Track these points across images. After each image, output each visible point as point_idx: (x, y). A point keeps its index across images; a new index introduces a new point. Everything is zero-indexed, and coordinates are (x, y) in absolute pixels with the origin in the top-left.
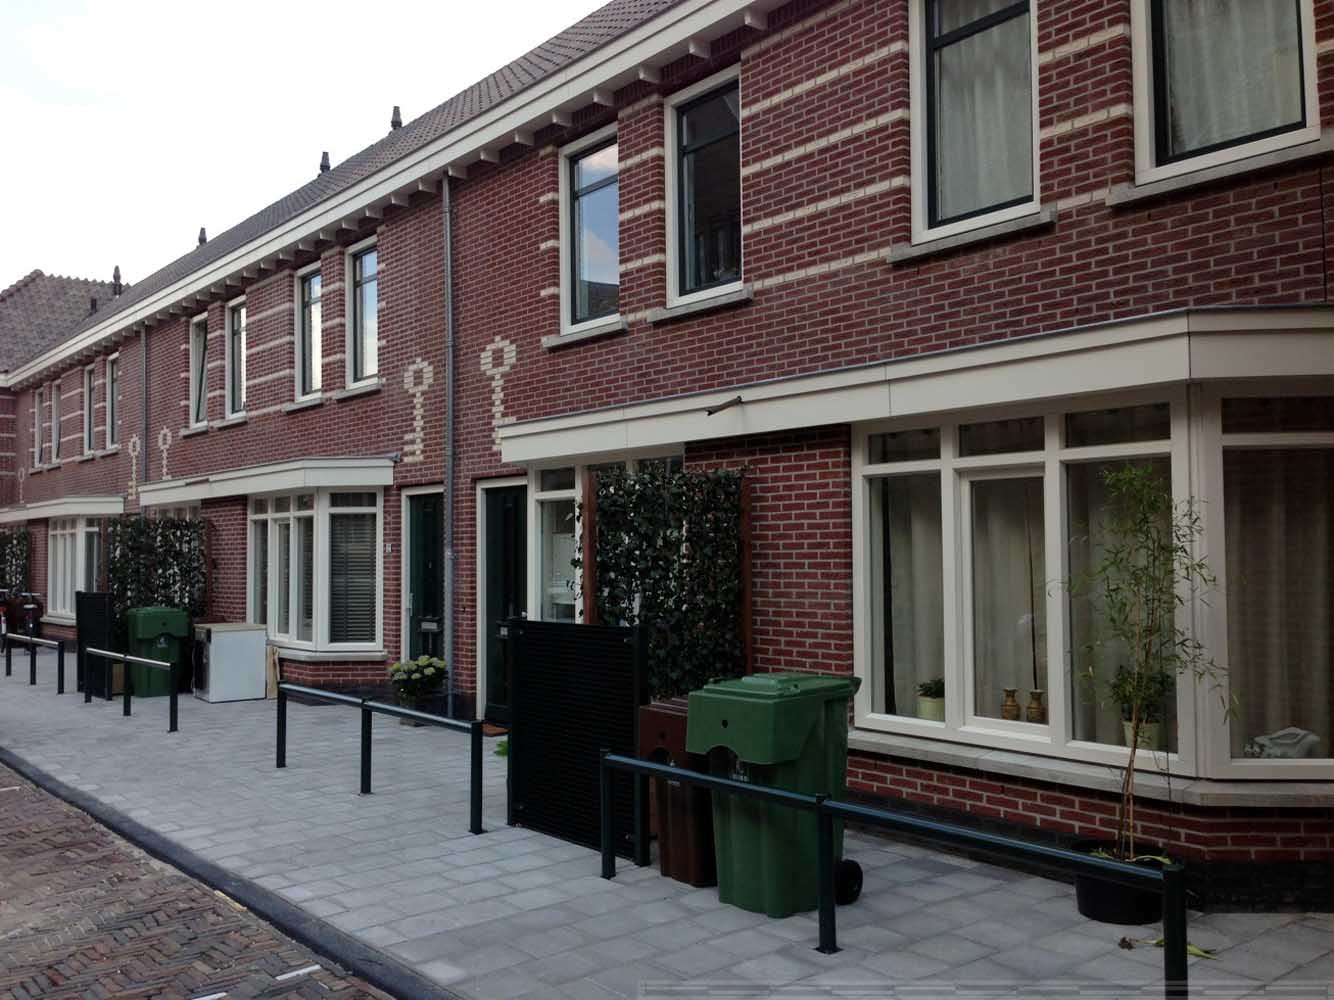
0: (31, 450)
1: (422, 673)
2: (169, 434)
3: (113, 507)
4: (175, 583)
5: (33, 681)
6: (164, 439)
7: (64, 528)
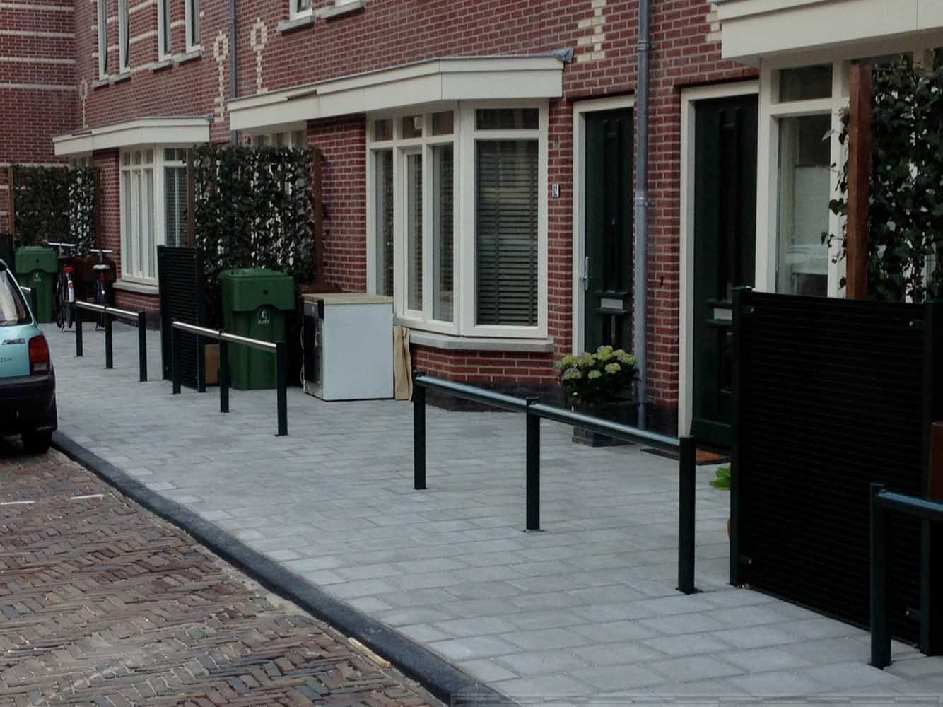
0: (94, 55)
1: (603, 371)
2: (264, 29)
3: (195, 133)
4: (276, 237)
5: (109, 365)
6: (259, 36)
7: (138, 162)
